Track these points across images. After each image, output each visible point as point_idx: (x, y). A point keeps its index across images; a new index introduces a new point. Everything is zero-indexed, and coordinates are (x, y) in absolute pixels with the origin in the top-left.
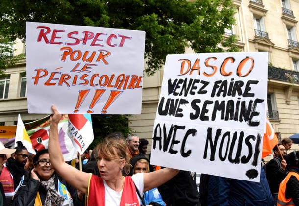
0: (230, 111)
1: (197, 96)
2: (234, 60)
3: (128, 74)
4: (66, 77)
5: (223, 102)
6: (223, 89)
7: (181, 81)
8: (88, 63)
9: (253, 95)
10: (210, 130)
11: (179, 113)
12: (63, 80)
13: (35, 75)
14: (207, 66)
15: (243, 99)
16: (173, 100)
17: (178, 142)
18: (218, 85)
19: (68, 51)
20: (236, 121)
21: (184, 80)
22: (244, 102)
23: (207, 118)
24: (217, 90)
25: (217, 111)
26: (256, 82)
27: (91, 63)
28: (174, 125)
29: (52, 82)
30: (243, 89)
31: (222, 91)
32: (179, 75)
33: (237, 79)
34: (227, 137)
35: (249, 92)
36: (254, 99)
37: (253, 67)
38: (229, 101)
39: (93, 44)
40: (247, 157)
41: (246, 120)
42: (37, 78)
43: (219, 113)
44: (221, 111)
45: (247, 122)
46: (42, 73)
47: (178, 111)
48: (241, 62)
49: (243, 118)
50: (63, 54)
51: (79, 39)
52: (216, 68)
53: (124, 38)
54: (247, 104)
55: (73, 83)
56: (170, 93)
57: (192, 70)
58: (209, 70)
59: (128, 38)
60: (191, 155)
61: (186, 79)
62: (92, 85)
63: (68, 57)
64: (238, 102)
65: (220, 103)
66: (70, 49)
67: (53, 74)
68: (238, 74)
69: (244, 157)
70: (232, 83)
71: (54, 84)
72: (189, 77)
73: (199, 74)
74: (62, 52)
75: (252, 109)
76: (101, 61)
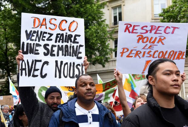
0: (67, 51)
1: (46, 42)
2: (66, 22)
3: (176, 51)
4: (139, 52)
5: (62, 46)
6: (61, 38)
7: (35, 32)
8: (152, 44)
9: (78, 43)
10: (56, 62)
11: (36, 52)
12: (137, 54)
13: (122, 52)
14: (51, 24)
15: (73, 44)
16: (31, 44)
17: (38, 70)
18: (58, 36)
19: (141, 37)
20: (70, 57)
21: (37, 31)
22: (73, 46)
23: (54, 55)
24: (58, 39)
25: (60, 51)
26: (79, 36)
27: (154, 44)
28: (34, 60)
29: (131, 55)
30: (73, 39)
31: (61, 40)
32: (33, 28)
33: (69, 33)
34: (66, 65)
35: (76, 41)
36: (78, 45)
37: (77, 27)
38: (65, 46)
39: (155, 33)
40: (78, 74)
41: (75, 56)
42: (122, 53)
43: (60, 52)
44: (61, 51)
45: (76, 57)
46: (126, 50)
47: (35, 51)
48: (71, 23)
49: (74, 55)
50: (138, 39)
51: (148, 30)
52: (56, 26)
53: (175, 28)
54: (75, 48)
55: (142, 56)
56: (28, 39)
57: (42, 25)
58: (52, 27)
59: (178, 28)
60: (47, 77)
61: (38, 31)
62: (153, 57)
63: (141, 41)
64: (71, 46)
65: (60, 47)
66: (142, 36)
67: (132, 51)
68: (69, 30)
69: (77, 75)
70: (66, 35)
71: (132, 57)
72: (40, 30)
73: (46, 28)
74: (138, 38)
75: (78, 50)
76: (160, 43)
